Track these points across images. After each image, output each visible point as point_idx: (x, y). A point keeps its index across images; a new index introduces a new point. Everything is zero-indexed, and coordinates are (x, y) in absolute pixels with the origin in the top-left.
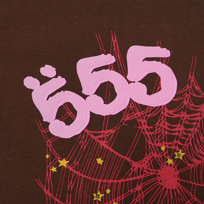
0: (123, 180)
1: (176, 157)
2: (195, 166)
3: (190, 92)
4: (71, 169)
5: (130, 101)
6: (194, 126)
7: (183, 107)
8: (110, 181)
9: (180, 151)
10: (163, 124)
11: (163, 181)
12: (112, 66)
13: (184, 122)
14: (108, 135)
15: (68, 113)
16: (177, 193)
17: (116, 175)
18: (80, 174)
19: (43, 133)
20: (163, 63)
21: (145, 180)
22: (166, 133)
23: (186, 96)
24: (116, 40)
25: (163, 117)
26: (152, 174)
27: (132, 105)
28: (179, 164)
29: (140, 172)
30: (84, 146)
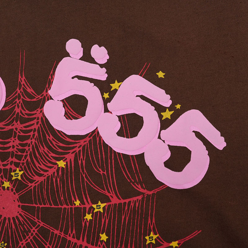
1: (14, 178)
2: (37, 184)
3: (22, 97)
6: (31, 137)
7: (15, 116)
9: (18, 169)
13: (18, 134)
16: (19, 221)
23: (18, 102)
28: (18, 185)
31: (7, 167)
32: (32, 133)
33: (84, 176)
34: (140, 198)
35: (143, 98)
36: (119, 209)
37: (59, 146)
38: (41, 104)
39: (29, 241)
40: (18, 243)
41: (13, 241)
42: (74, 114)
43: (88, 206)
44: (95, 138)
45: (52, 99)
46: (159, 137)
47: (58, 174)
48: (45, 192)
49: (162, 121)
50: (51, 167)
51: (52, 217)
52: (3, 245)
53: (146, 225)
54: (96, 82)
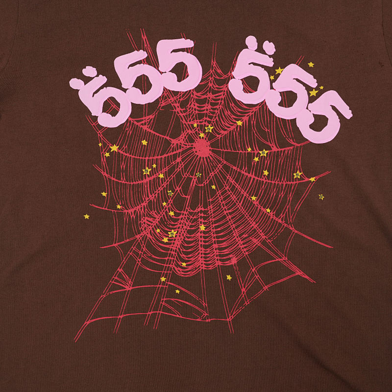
0: (165, 155)
1: (207, 131)
2: (222, 136)
4: (121, 152)
5: (164, 90)
6: (219, 104)
7: (208, 89)
8: (155, 157)
9: (210, 125)
10: (194, 105)
11: (198, 151)
12: (145, 60)
13: (210, 101)
14: (149, 120)
15: (112, 106)
16: (210, 159)
17: (159, 152)
18: (129, 156)
19: (94, 126)
20: (188, 52)
21: (183, 152)
22: (197, 112)
23: (211, 79)
24: (145, 37)
25: (192, 100)
26: (188, 147)
27: (166, 93)
28: (210, 136)
29: (179, 146)
30: (130, 132)
31: (202, 124)
32: (220, 101)
33: (254, 132)
34: (292, 148)
35: (298, 80)
36: (277, 155)
37: (238, 111)
38: (226, 81)
39: (216, 173)
40: (209, 174)
41: (205, 172)
42: (250, 89)
43: (256, 152)
44: (263, 107)
45: (234, 78)
46: (307, 108)
47: (237, 130)
48: (228, 141)
49: (309, 98)
50: (232, 125)
51: (232, 158)
52: (199, 175)
53: (294, 166)
54: (266, 68)
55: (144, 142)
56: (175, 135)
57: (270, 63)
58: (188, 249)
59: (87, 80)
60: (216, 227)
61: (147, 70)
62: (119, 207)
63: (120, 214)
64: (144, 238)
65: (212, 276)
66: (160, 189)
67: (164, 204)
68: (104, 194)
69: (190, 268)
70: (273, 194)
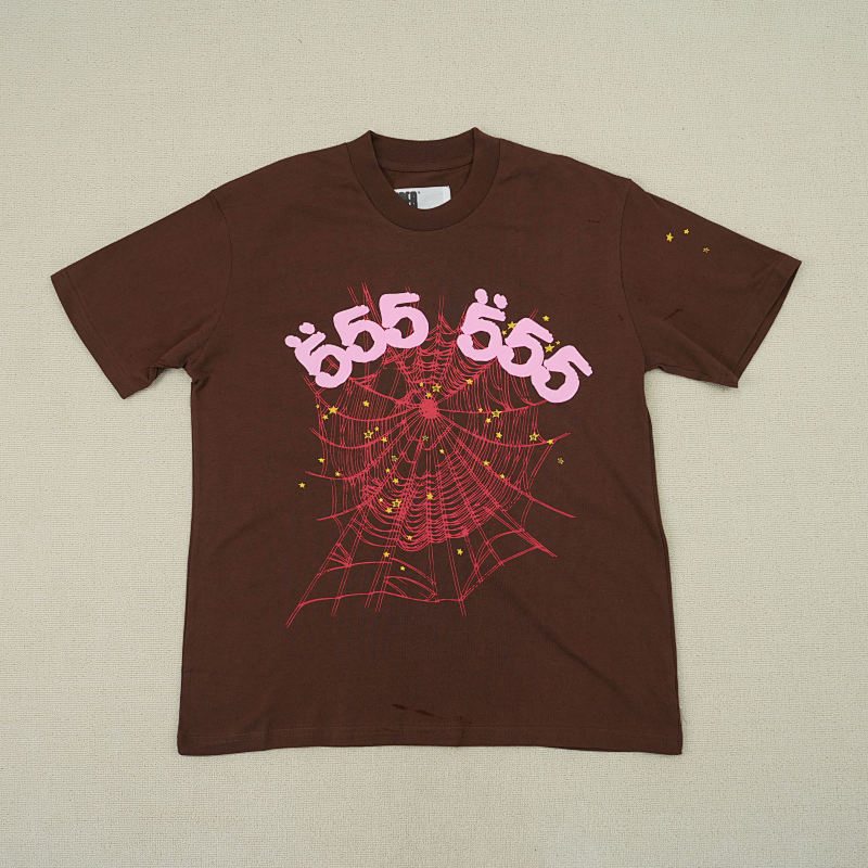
0: (389, 417)
1: (434, 391)
2: (451, 396)
3: (441, 331)
4: (341, 415)
5: (387, 347)
7: (435, 345)
8: (378, 420)
9: (437, 384)
11: (424, 413)
12: (367, 316)
13: (438, 358)
14: (371, 380)
15: (331, 364)
16: (438, 421)
17: (382, 414)
18: (350, 418)
19: (311, 386)
20: (413, 307)
21: (408, 414)
22: (423, 370)
23: (438, 335)
24: (367, 291)
25: (418, 357)
26: (414, 408)
27: (390, 350)
28: (437, 396)
29: (403, 408)
30: (350, 393)
31: (429, 383)
32: (447, 359)
33: (486, 391)
34: (527, 408)
35: (532, 335)
36: (511, 415)
37: (468, 369)
38: (455, 337)
39: (445, 435)
40: (436, 437)
41: (433, 435)
42: (480, 345)
43: (488, 413)
44: (495, 363)
45: (463, 333)
46: (543, 365)
47: (467, 389)
48: (457, 402)
49: (545, 354)
50: (461, 384)
51: (462, 420)
52: (425, 438)
53: (530, 427)
54: (497, 322)
55: (366, 404)
56: (399, 396)
57: (502, 317)
58: (414, 519)
59: (304, 337)
60: (445, 496)
61: (369, 326)
62: (338, 474)
63: (339, 482)
64: (366, 508)
65: (440, 549)
66: (384, 454)
67: (388, 470)
68: (322, 460)
69: (416, 541)
70: (507, 459)
